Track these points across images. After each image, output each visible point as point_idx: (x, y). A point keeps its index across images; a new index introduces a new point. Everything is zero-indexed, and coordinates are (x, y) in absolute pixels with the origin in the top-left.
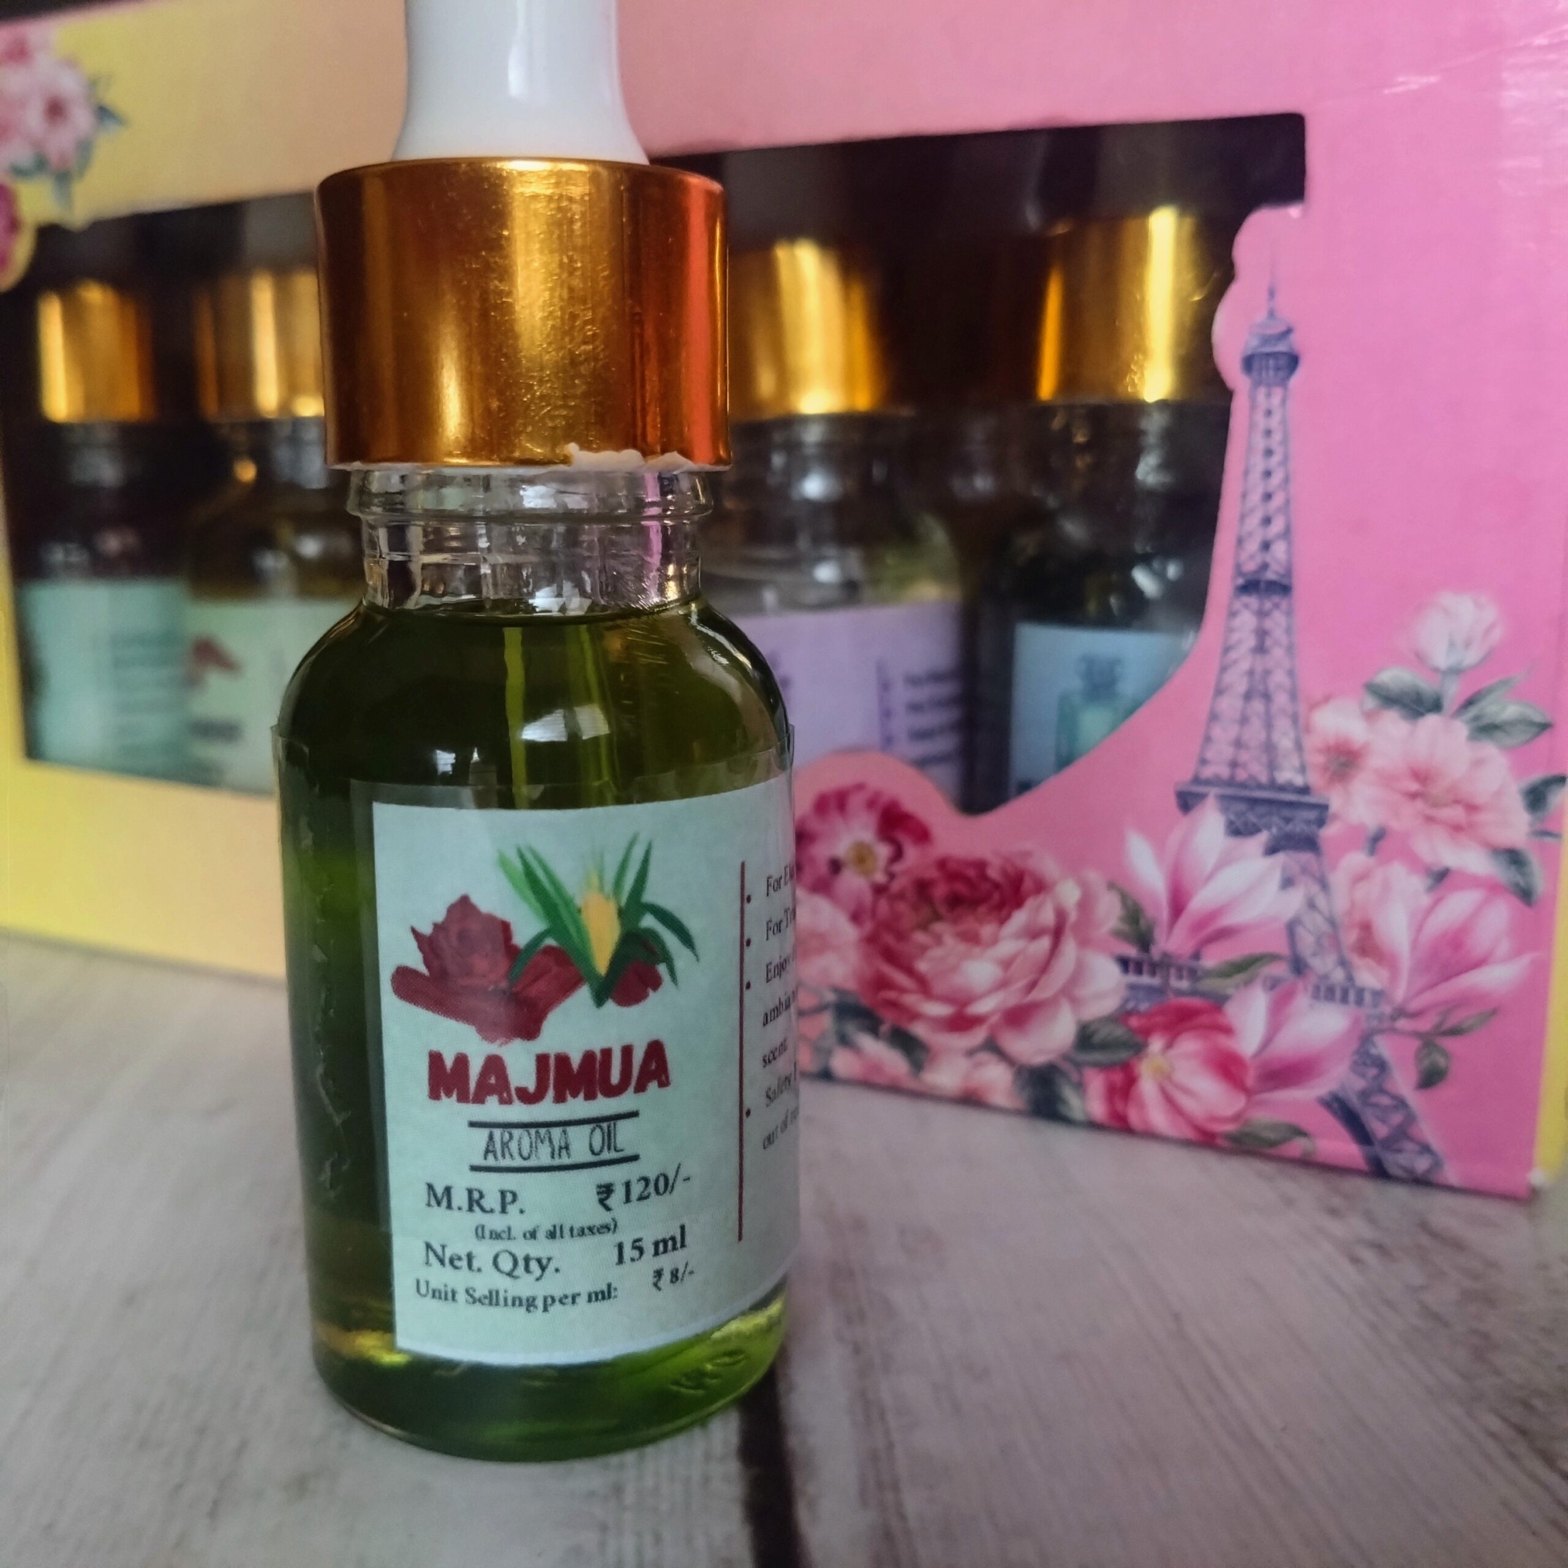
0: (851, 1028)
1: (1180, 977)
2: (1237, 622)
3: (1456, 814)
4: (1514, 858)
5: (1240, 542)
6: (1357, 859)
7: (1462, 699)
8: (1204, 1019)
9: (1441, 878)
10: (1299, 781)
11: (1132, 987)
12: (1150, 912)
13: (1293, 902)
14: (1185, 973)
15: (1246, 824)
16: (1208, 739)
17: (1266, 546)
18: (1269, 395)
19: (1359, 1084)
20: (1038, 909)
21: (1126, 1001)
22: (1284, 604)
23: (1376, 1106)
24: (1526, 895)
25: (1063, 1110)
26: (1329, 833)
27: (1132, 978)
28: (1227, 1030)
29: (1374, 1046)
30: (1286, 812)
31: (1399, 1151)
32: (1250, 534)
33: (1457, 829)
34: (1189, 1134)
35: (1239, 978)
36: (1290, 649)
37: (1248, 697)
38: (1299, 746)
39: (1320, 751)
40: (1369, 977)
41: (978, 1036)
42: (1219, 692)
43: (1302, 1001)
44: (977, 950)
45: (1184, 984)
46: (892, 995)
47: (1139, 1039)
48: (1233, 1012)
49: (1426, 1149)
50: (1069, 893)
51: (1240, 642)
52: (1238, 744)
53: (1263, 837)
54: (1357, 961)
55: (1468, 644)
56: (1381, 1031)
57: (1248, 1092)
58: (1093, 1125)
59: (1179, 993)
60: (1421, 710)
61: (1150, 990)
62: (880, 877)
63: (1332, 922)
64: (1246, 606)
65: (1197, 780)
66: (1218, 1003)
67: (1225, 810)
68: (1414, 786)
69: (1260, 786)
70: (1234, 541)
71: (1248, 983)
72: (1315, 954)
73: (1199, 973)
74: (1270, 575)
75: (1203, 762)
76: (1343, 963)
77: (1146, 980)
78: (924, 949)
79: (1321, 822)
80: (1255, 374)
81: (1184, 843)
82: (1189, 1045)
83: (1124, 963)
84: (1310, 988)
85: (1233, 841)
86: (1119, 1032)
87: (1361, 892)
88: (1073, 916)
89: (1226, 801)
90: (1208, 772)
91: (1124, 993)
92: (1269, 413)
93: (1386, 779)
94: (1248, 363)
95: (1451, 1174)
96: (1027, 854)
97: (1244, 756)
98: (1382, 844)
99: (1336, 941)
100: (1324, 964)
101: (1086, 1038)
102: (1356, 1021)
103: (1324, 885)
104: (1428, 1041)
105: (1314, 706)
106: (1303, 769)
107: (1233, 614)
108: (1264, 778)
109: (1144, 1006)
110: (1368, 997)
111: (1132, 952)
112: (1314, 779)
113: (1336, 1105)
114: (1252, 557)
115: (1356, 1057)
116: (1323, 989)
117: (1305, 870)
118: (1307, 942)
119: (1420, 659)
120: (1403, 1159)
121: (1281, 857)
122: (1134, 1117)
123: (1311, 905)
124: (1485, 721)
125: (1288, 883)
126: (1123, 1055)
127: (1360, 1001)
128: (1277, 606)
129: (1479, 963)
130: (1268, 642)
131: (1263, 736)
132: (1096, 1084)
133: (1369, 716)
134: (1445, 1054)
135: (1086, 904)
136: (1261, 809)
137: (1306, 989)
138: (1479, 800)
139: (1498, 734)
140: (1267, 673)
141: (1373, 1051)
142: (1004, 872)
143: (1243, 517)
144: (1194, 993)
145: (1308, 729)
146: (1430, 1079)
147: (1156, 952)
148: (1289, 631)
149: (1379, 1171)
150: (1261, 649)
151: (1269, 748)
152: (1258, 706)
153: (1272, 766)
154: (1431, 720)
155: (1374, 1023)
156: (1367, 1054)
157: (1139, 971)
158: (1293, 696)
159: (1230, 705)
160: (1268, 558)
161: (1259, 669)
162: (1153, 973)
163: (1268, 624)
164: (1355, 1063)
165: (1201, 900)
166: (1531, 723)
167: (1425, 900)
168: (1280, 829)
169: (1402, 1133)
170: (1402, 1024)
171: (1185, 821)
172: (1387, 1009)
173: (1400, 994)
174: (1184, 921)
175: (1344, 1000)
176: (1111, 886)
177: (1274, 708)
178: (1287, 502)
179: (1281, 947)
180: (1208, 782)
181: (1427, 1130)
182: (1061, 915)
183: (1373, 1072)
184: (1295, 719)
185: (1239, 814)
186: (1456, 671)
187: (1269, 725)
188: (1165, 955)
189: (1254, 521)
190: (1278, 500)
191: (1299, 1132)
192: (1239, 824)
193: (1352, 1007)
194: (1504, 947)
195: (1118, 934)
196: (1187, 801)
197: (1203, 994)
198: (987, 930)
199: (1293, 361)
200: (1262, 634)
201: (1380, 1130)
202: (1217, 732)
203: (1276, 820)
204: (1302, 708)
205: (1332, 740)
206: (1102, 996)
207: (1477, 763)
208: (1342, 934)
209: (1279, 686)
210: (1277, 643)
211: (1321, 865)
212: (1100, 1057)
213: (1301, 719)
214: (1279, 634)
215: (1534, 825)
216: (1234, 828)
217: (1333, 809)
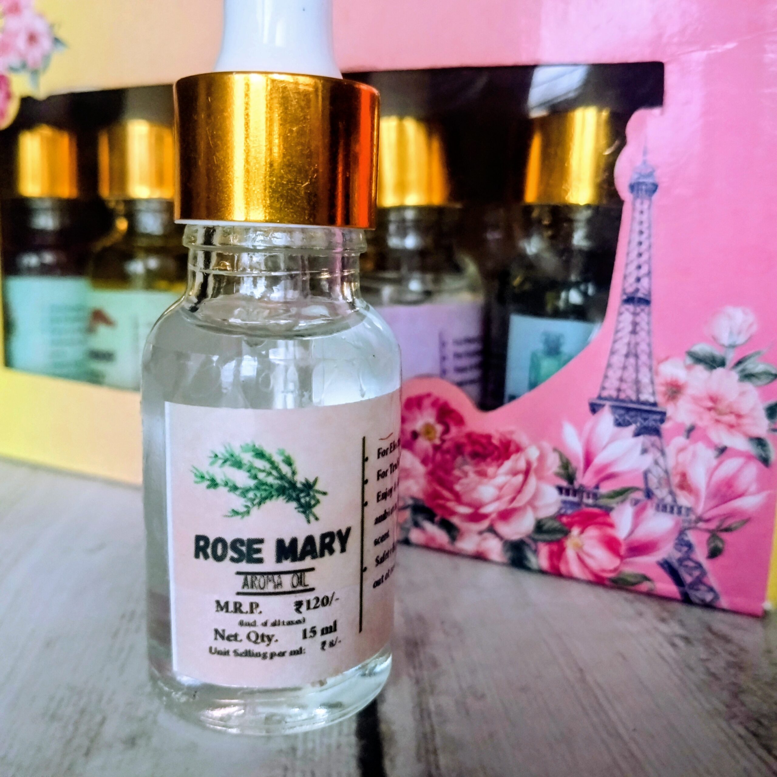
0: (420, 519)
1: (588, 497)
2: (622, 318)
3: (731, 419)
4: (760, 442)
5: (625, 277)
6: (680, 440)
7: (735, 361)
8: (600, 519)
9: (722, 451)
10: (651, 399)
11: (564, 502)
12: (574, 464)
13: (647, 461)
14: (591, 496)
15: (624, 420)
16: (606, 377)
17: (638, 280)
18: (642, 203)
19: (678, 555)
20: (517, 460)
21: (561, 509)
22: (647, 309)
23: (686, 566)
24: (766, 461)
25: (526, 563)
26: (666, 427)
27: (564, 497)
28: (611, 526)
29: (686, 535)
30: (645, 415)
31: (697, 590)
32: (630, 273)
33: (731, 426)
34: (590, 577)
35: (619, 499)
36: (649, 332)
37: (627, 356)
38: (652, 382)
39: (662, 385)
40: (684, 500)
41: (485, 524)
42: (613, 352)
43: (650, 511)
44: (485, 480)
45: (590, 501)
46: (441, 502)
47: (566, 528)
48: (615, 516)
49: (711, 589)
50: (533, 453)
51: (623, 328)
52: (621, 380)
53: (632, 428)
54: (678, 492)
55: (739, 333)
56: (689, 528)
57: (622, 558)
58: (542, 572)
59: (587, 505)
60: (714, 365)
61: (573, 504)
62: (437, 442)
63: (666, 472)
64: (627, 310)
65: (600, 397)
66: (607, 511)
67: (614, 413)
68: (710, 404)
69: (632, 402)
70: (622, 277)
71: (623, 501)
72: (657, 488)
73: (598, 496)
74: (640, 295)
75: (603, 388)
76: (671, 493)
77: (571, 498)
78: (459, 478)
79: (662, 421)
80: (635, 192)
81: (592, 430)
82: (592, 532)
83: (560, 489)
84: (654, 505)
85: (618, 429)
86: (556, 524)
87: (681, 457)
88: (535, 465)
89: (614, 408)
90: (605, 394)
91: (559, 505)
92: (642, 212)
93: (696, 400)
94: (633, 187)
95: (724, 602)
96: (512, 433)
97: (624, 386)
98: (693, 434)
99: (668, 482)
100: (662, 493)
101: (539, 527)
102: (677, 524)
103: (663, 453)
104: (714, 534)
105: (660, 362)
106: (654, 394)
107: (620, 314)
108: (634, 398)
109: (569, 512)
110: (683, 511)
111: (564, 484)
112: (659, 399)
113: (666, 566)
114: (631, 285)
115: (676, 541)
116: (661, 506)
117: (653, 445)
118: (653, 482)
119: (714, 340)
120: (699, 594)
121: (641, 438)
122: (563, 569)
123: (656, 463)
124: (747, 372)
125: (645, 451)
126: (559, 536)
127: (679, 512)
128: (643, 310)
129: (740, 496)
130: (638, 328)
131: (634, 376)
132: (544, 550)
133: (689, 368)
134: (722, 541)
135: (542, 458)
136: (632, 413)
137: (652, 506)
138: (742, 413)
139: (754, 379)
140: (637, 344)
141: (686, 538)
142: (501, 442)
143: (627, 265)
144: (595, 506)
145: (657, 373)
146: (714, 553)
147: (576, 485)
148: (648, 323)
149: (686, 600)
150: (634, 332)
151: (637, 382)
152: (632, 360)
153: (638, 391)
154: (720, 371)
155: (686, 525)
156: (682, 539)
157: (568, 493)
158: (650, 355)
159: (618, 360)
160: (639, 286)
162: (575, 495)
163: (638, 319)
164: (676, 544)
165: (600, 459)
166: (771, 374)
167: (714, 462)
168: (641, 424)
169: (699, 581)
170: (701, 525)
171: (593, 418)
172: (693, 517)
173: (700, 510)
174: (591, 469)
175: (672, 511)
176: (555, 450)
177: (640, 363)
178: (650, 258)
179: (641, 484)
180: (606, 399)
181: (712, 580)
182: (529, 464)
183: (685, 549)
184: (650, 369)
185: (620, 416)
186: (733, 346)
187: (637, 371)
188: (581, 486)
189: (633, 267)
190: (645, 257)
191: (646, 578)
192: (620, 420)
193: (675, 515)
194: (753, 488)
195: (558, 475)
196: (594, 408)
197: (600, 507)
198: (491, 470)
199: (655, 188)
200: (635, 324)
201: (688, 579)
202: (610, 373)
203: (639, 419)
204: (654, 363)
205: (669, 380)
206: (548, 506)
207: (743, 394)
208: (672, 478)
209: (643, 351)
210: (642, 329)
211: (661, 443)
212: (547, 537)
213: (654, 368)
214: (643, 325)
215: (769, 425)
216: (618, 422)
217: (669, 414)
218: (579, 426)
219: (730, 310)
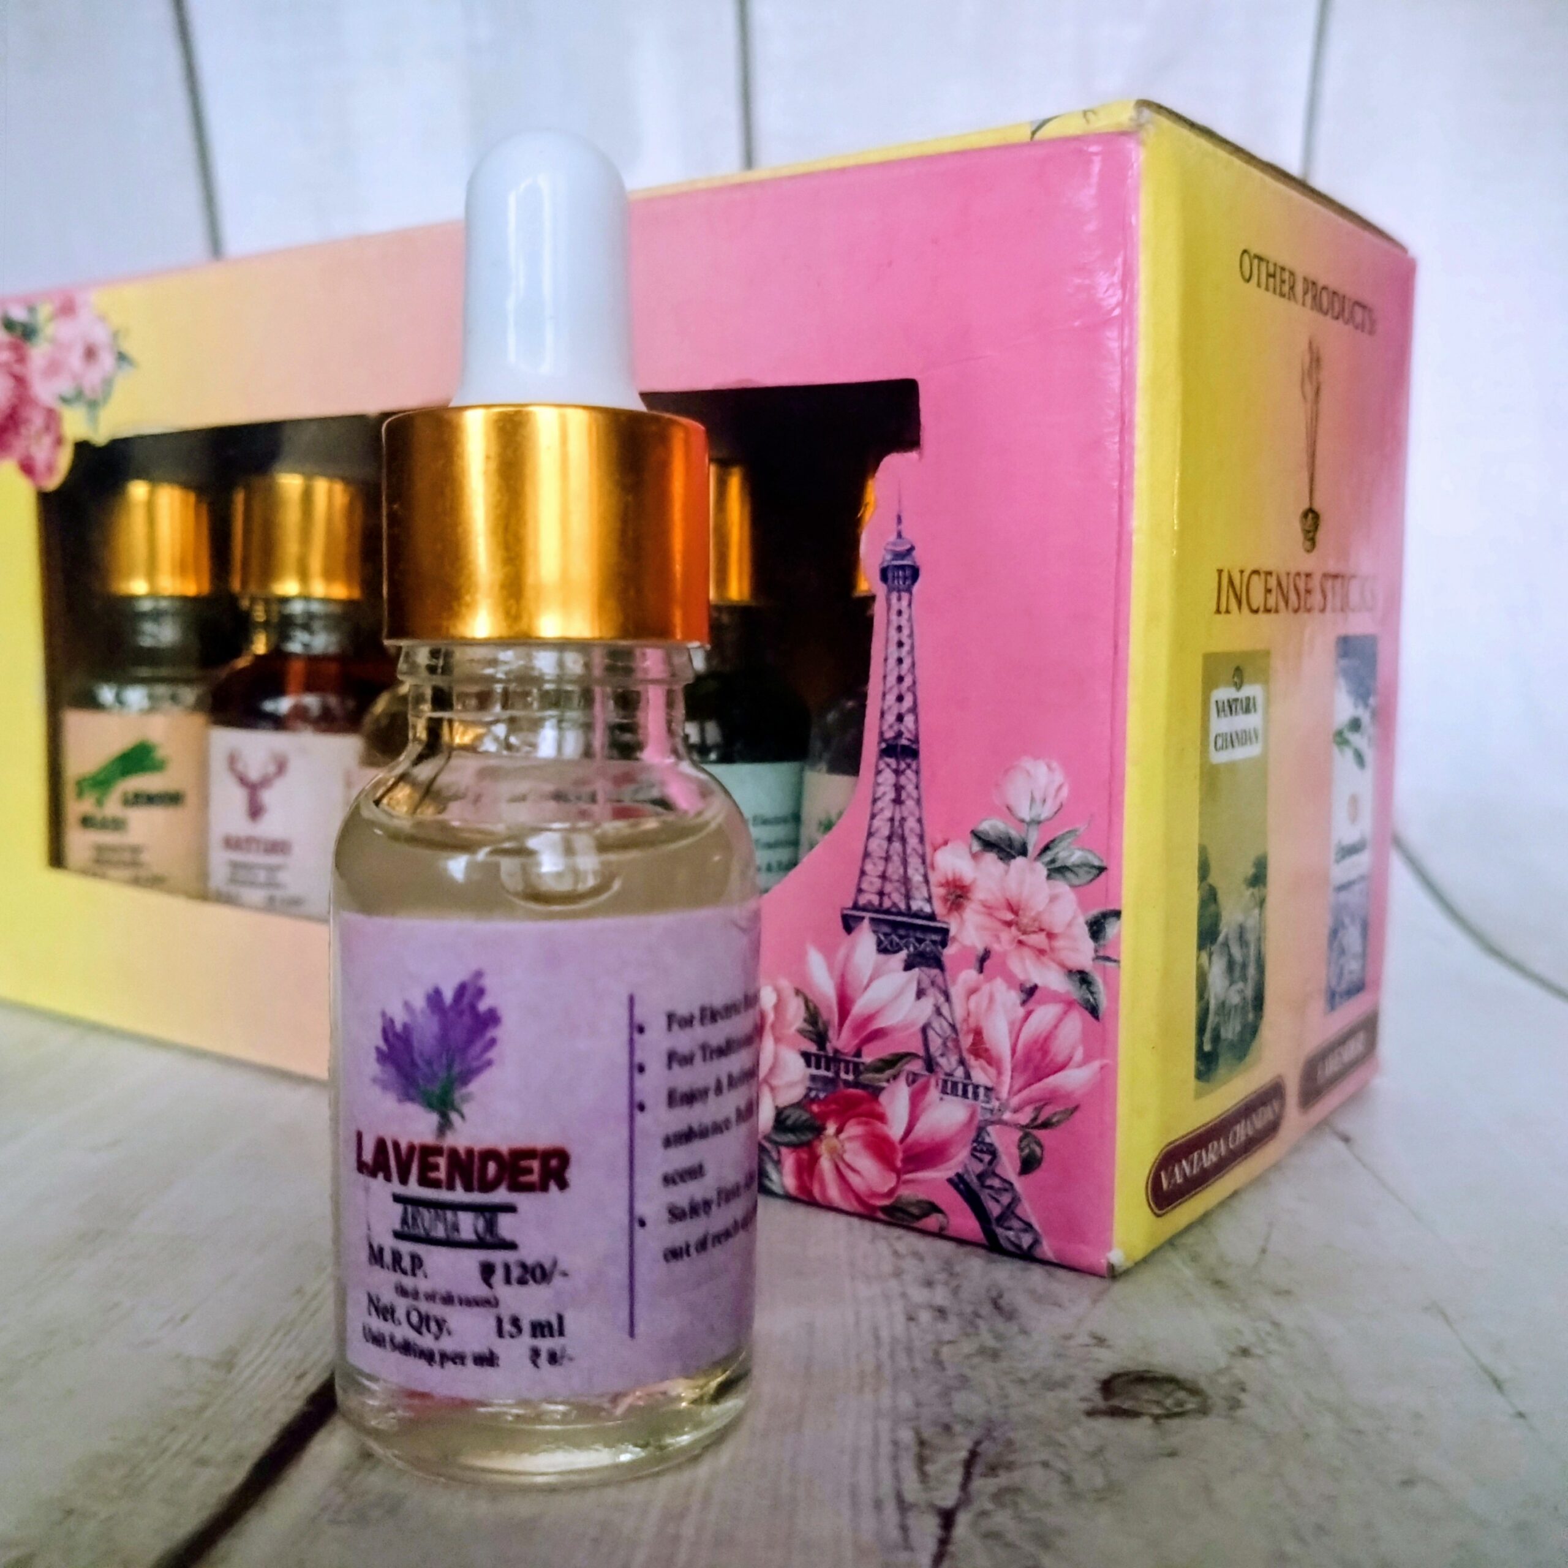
1: (847, 1072)
2: (880, 779)
3: (1039, 940)
4: (1083, 978)
5: (882, 714)
6: (969, 976)
7: (1040, 846)
8: (865, 1107)
9: (1030, 992)
10: (927, 909)
11: (813, 1078)
12: (824, 1015)
13: (925, 1009)
14: (851, 1067)
15: (890, 943)
16: (863, 873)
17: (900, 718)
18: (899, 599)
19: (979, 1168)
21: (810, 1089)
22: (914, 765)
23: (991, 1187)
24: (1093, 1011)
25: (769, 1184)
26: (949, 953)
27: (813, 1071)
28: (882, 1118)
29: (988, 1134)
30: (919, 935)
31: (1009, 1227)
32: (890, 708)
33: (1041, 952)
34: (854, 1206)
35: (889, 1073)
36: (918, 802)
37: (890, 839)
38: (927, 881)
39: (942, 885)
40: (981, 1075)
42: (870, 835)
43: (934, 1093)
45: (850, 1077)
47: (818, 1123)
48: (885, 1102)
49: (1028, 1227)
50: (768, 1000)
52: (883, 877)
53: (903, 954)
54: (971, 1060)
55: (1044, 800)
56: (993, 1123)
57: (899, 1173)
58: (788, 1197)
59: (847, 1083)
60: (1013, 853)
61: (826, 1081)
63: (953, 1027)
64: (888, 766)
66: (875, 1092)
67: (875, 932)
68: (1009, 916)
69: (900, 913)
70: (878, 714)
71: (895, 1077)
72: (942, 1055)
73: (861, 1068)
74: (904, 742)
75: (860, 891)
76: (962, 1062)
77: (822, 1072)
79: (944, 944)
80: (889, 582)
81: (848, 958)
82: (853, 1129)
83: (806, 1056)
84: (940, 1084)
85: (882, 957)
86: (805, 1116)
87: (974, 1003)
88: (771, 1017)
89: (877, 923)
90: (863, 900)
91: (808, 1083)
92: (900, 613)
93: (989, 909)
94: (885, 575)
95: (1047, 1249)
97: (888, 888)
98: (987, 964)
99: (957, 1044)
100: (948, 1063)
101: (780, 1121)
102: (973, 1115)
103: (947, 996)
104: (1027, 1133)
105: (935, 850)
107: (878, 772)
108: (903, 906)
109: (822, 1095)
110: (981, 1091)
112: (939, 908)
113: (961, 1185)
114: (891, 727)
115: (974, 1145)
116: (949, 1085)
117: (933, 983)
118: (936, 1044)
119: (1010, 811)
120: (1011, 1235)
121: (915, 972)
122: (817, 1191)
123: (938, 1012)
124: (1058, 864)
125: (920, 994)
126: (806, 1137)
128: (909, 766)
129: (1062, 1067)
130: (904, 795)
131: (901, 871)
132: (789, 1160)
133: (975, 856)
134: (1040, 1144)
135: (778, 1007)
136: (902, 932)
137: (936, 1084)
138: (1056, 930)
139: (1069, 875)
140: (903, 819)
141: (988, 1140)
143: (883, 694)
144: (856, 1084)
145: (932, 867)
146: (1028, 1165)
147: (830, 1049)
148: (917, 786)
149: (993, 1246)
150: (898, 801)
151: (906, 880)
152: (897, 846)
153: (908, 897)
154: (1019, 861)
155: (988, 1116)
156: (983, 1143)
157: (818, 1067)
158: (921, 839)
159: (877, 845)
160: (902, 728)
161: (897, 818)
162: (828, 1069)
163: (903, 780)
164: (975, 1149)
165: (860, 1007)
166: (1093, 867)
167: (1020, 1012)
168: (915, 948)
169: (1009, 1211)
170: (1007, 1117)
171: (848, 941)
172: (995, 1103)
173: (1004, 1091)
174: (848, 1023)
175: (965, 1094)
176: (798, 992)
177: (909, 851)
178: (914, 683)
179: (916, 1047)
180: (863, 908)
181: (1027, 1210)
182: (763, 1018)
183: (987, 1158)
184: (923, 859)
185: (886, 935)
186: (1036, 823)
187: (905, 863)
188: (836, 1051)
189: (891, 698)
190: (908, 681)
191: (936, 1208)
192: (885, 943)
193: (970, 1101)
194: (1079, 1055)
195: (801, 1032)
196: (849, 924)
197: (864, 1087)
199: (914, 573)
200: (898, 788)
201: (995, 1210)
202: (869, 867)
203: (912, 940)
204: (929, 850)
205: (950, 877)
206: (791, 1085)
207: (1053, 899)
208: (961, 1037)
209: (912, 830)
210: (909, 796)
211: (945, 980)
212: (791, 1138)
213: (928, 861)
214: (910, 788)
215: (1096, 951)
216: (882, 946)
217: (952, 933)
218: (828, 952)
219: (1027, 763)
